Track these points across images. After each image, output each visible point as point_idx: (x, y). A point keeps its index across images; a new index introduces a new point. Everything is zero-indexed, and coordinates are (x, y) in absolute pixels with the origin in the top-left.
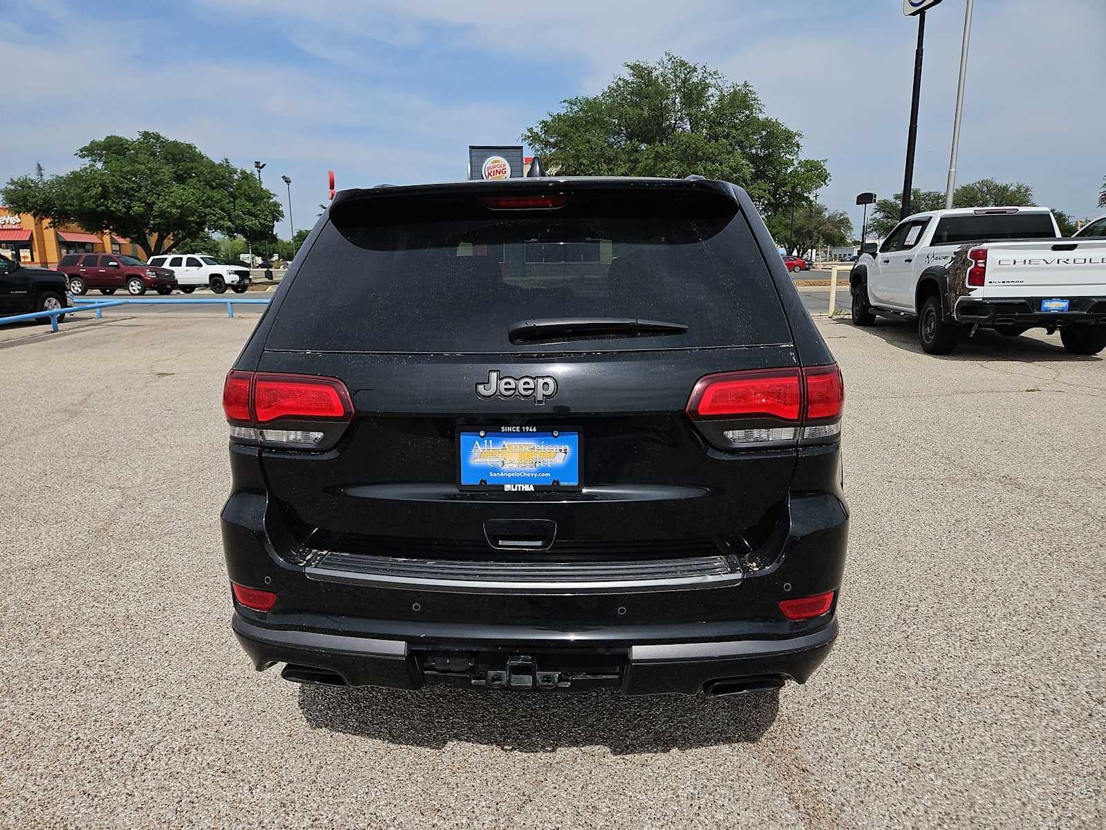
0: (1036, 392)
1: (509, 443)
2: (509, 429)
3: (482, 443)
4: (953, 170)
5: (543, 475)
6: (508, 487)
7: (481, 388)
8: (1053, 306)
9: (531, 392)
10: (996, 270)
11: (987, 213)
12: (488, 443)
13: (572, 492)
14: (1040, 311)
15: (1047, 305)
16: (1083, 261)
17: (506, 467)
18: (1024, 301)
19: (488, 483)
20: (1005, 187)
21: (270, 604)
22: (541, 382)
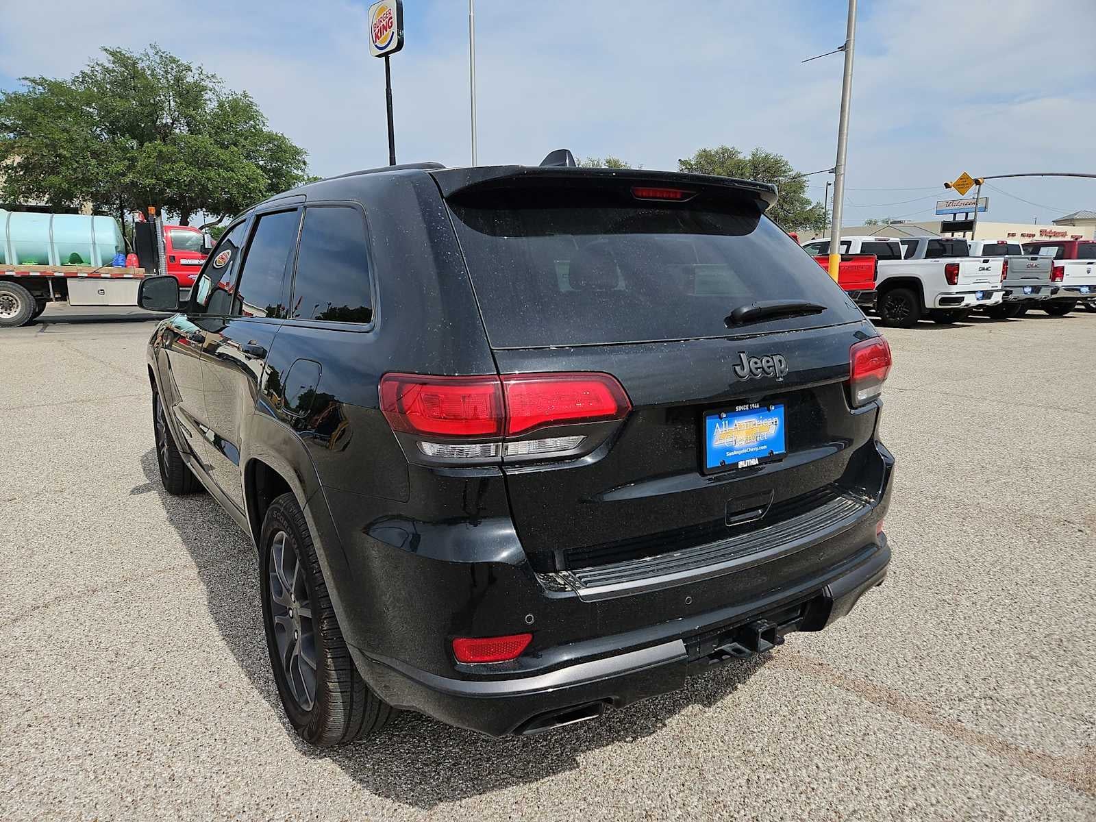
1: (739, 422)
2: (741, 408)
3: (721, 425)
6: (741, 464)
7: (737, 369)
9: (771, 369)
12: (726, 424)
17: (738, 445)
19: (726, 463)
21: (521, 649)
22: (776, 358)
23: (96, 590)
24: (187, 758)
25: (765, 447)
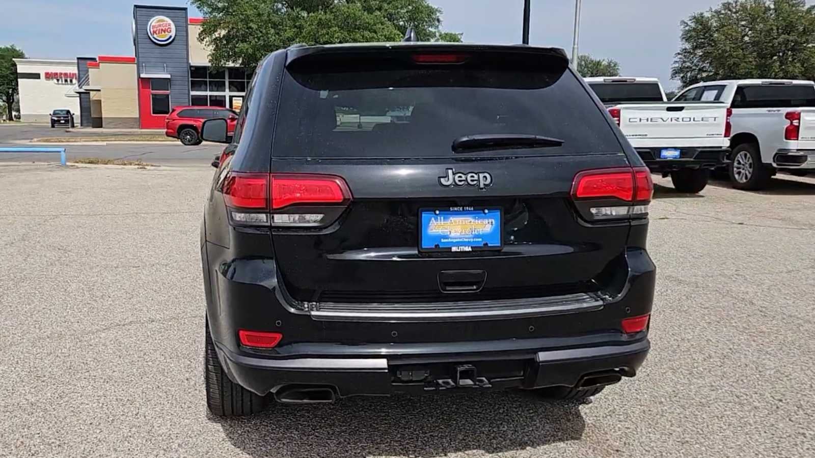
0: (666, 220)
1: (454, 219)
2: (456, 209)
3: (436, 219)
4: (576, 46)
5: (477, 240)
6: (454, 249)
7: (442, 180)
8: (669, 155)
9: (475, 182)
10: (627, 126)
11: (613, 81)
12: (441, 219)
13: (496, 251)
14: (660, 158)
15: (665, 153)
16: (689, 120)
17: (453, 235)
18: (648, 150)
19: (440, 247)
20: (599, 62)
21: (277, 342)
22: (481, 175)
23: (154, 321)
24: (149, 407)
25: (480, 240)
